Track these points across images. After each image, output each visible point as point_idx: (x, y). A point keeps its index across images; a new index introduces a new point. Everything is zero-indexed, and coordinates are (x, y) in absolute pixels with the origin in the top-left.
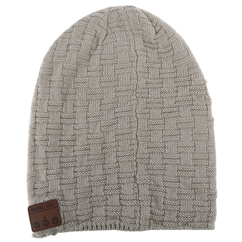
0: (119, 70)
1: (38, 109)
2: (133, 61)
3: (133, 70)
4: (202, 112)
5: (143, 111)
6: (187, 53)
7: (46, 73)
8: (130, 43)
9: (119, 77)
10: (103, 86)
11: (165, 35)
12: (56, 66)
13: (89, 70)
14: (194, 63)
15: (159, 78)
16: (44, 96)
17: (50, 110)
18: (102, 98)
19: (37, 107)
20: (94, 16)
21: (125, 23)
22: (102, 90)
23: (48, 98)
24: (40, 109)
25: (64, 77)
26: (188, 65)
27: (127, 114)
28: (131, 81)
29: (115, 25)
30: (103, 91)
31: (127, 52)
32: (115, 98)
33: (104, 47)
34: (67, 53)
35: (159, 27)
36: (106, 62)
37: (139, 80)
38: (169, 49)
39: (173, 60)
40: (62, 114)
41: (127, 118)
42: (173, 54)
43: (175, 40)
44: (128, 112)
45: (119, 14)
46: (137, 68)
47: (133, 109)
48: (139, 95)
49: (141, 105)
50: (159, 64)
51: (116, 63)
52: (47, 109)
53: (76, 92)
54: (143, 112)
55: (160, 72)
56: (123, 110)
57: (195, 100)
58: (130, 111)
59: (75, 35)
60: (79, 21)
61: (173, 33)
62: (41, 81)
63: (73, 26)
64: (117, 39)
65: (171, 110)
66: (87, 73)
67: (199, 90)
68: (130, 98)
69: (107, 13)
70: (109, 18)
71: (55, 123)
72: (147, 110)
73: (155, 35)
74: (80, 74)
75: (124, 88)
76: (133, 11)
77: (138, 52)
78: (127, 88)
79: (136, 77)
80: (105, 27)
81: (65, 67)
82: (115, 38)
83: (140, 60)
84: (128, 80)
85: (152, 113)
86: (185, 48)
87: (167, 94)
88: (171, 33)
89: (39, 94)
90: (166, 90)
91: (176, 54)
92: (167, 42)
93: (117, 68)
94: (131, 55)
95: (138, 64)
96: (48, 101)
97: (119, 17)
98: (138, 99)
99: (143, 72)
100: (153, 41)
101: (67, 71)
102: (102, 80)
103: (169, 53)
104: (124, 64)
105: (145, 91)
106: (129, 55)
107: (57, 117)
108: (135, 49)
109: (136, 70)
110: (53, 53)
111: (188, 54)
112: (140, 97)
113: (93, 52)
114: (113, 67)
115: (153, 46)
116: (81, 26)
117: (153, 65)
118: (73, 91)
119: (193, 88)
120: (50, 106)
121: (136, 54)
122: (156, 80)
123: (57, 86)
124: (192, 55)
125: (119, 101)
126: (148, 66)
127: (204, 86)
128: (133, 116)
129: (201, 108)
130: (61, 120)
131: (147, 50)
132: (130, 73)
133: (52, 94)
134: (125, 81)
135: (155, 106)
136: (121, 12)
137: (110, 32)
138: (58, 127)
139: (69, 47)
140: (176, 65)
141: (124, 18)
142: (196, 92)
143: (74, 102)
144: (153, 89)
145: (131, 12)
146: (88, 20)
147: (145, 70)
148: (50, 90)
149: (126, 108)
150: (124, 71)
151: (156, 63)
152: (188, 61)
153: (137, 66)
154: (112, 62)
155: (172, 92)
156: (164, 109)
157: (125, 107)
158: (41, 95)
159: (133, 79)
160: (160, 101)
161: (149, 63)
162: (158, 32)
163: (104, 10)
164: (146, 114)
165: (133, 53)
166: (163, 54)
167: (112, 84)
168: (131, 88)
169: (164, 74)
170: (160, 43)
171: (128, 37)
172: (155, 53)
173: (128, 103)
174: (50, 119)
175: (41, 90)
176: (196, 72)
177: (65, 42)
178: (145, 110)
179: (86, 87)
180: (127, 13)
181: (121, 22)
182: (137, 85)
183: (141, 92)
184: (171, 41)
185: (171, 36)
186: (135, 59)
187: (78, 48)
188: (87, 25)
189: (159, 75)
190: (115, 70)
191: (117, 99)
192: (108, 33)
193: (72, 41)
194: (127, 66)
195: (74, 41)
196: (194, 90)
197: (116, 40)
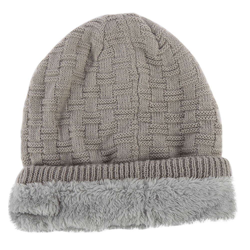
0: (118, 91)
1: (29, 138)
2: (134, 80)
3: (133, 91)
4: (208, 142)
5: (145, 137)
6: (195, 72)
7: (37, 95)
8: (131, 59)
9: (117, 99)
10: (100, 109)
11: (171, 51)
12: (49, 87)
13: (85, 91)
14: (203, 83)
15: (163, 101)
16: (36, 122)
17: (43, 139)
18: (100, 123)
19: (28, 135)
20: (89, 26)
21: (125, 34)
22: (99, 114)
23: (41, 125)
24: (31, 138)
25: (57, 100)
26: (196, 85)
27: (128, 140)
28: (132, 103)
29: (113, 37)
30: (101, 115)
31: (126, 70)
32: (114, 123)
33: (100, 63)
34: (59, 71)
35: (163, 41)
36: (103, 82)
37: (140, 102)
38: (175, 67)
39: (179, 79)
40: (57, 142)
41: (128, 146)
42: (179, 73)
43: (182, 56)
44: (129, 138)
45: (118, 24)
46: (138, 89)
47: (135, 134)
48: (141, 120)
49: (143, 130)
50: (164, 84)
51: (115, 83)
52: (40, 137)
53: (70, 115)
54: (145, 139)
55: (164, 94)
56: (123, 136)
57: (203, 127)
58: (131, 136)
59: (68, 48)
60: (71, 32)
61: (180, 48)
62: (32, 105)
63: (65, 39)
64: (116, 55)
65: (175, 139)
66: (82, 94)
67: (208, 115)
68: (131, 123)
69: (104, 23)
70: (106, 28)
71: (51, 154)
72: (149, 136)
73: (158, 50)
74: (74, 95)
75: (124, 111)
76: (134, 21)
77: (140, 69)
78: (127, 112)
79: (138, 99)
80: (101, 39)
81: (58, 88)
82: (113, 53)
83: (142, 79)
84: (128, 102)
85: (155, 140)
86: (193, 66)
87: (172, 120)
88: (178, 48)
89: (30, 121)
90: (172, 115)
91: (182, 73)
92: (173, 59)
93: (116, 89)
94: (132, 73)
95: (139, 83)
96: (41, 128)
97: (117, 27)
98: (140, 124)
99: (146, 93)
100: (156, 58)
101: (61, 93)
102: (100, 102)
103: (175, 71)
104: (123, 85)
105: (147, 116)
106: (129, 73)
107: (53, 146)
108: (136, 66)
109: (137, 92)
110: (44, 72)
111: (197, 73)
112: (142, 122)
113: (88, 69)
114: (111, 88)
115: (156, 63)
116: (74, 38)
117: (156, 86)
118: (67, 115)
119: (200, 113)
120: (43, 134)
121: (137, 72)
122: (160, 104)
123: (50, 111)
124: (201, 74)
125: (118, 125)
126: (151, 86)
127: (213, 111)
128: (134, 144)
129: (208, 137)
130: (57, 150)
131: (150, 67)
132: (131, 95)
133: (44, 120)
134: (125, 104)
135: (158, 133)
136: (121, 21)
137: (108, 45)
138: (55, 157)
139: (61, 63)
140: (183, 86)
141: (124, 29)
142: (204, 118)
143: (69, 127)
144: (157, 114)
145: (132, 22)
146: (82, 31)
147: (148, 91)
148: (42, 116)
149: (126, 134)
150: (123, 92)
151: (160, 83)
152: (196, 81)
153: (138, 86)
154: (110, 82)
155: (178, 118)
156: (168, 137)
157: (125, 132)
158: (32, 121)
159: (134, 102)
160: (165, 128)
161: (151, 82)
162: (162, 47)
163: (100, 19)
164: (148, 141)
165: (134, 71)
166: (168, 73)
167: (110, 106)
168: (131, 112)
169: (169, 97)
170: (165, 60)
171: (129, 51)
172: (158, 72)
173: (128, 128)
174: (45, 149)
175: (32, 116)
176: (205, 94)
177: (57, 57)
178: (148, 137)
179: (82, 110)
180: (128, 22)
181: (120, 33)
182: (138, 109)
183: (143, 117)
184: (177, 58)
185: (178, 52)
186: (136, 78)
187: (72, 65)
188: (81, 37)
189: (163, 97)
190: (113, 91)
191: (116, 124)
192: (105, 47)
193: (64, 56)
194: (127, 86)
195: (67, 55)
196: (202, 116)
197: (114, 55)
